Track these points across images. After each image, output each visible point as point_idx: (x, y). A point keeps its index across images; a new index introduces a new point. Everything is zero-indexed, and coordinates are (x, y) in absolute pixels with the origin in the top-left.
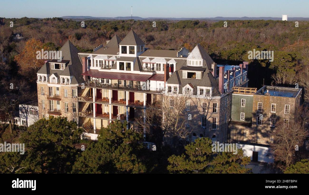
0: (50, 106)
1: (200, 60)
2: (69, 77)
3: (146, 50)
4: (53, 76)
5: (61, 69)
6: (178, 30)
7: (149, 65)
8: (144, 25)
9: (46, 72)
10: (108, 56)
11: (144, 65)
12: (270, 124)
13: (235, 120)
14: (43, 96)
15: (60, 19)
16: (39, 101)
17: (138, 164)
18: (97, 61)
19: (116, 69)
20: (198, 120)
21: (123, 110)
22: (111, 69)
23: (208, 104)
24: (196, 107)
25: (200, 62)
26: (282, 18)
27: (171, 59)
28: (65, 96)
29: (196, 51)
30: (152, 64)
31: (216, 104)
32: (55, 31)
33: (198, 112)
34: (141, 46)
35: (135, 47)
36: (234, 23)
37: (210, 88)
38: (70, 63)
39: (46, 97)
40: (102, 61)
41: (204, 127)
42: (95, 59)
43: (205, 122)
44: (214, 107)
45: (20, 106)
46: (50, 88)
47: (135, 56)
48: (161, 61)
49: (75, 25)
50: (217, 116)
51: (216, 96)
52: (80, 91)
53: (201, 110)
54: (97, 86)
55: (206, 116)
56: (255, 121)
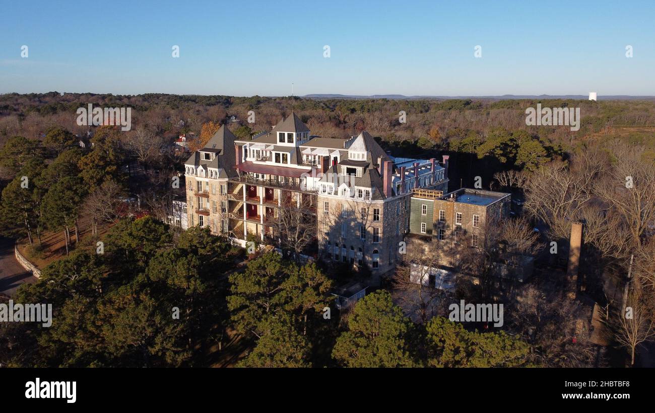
0: (199, 204)
1: (363, 153)
2: (217, 170)
3: (312, 137)
4: (201, 168)
5: (211, 160)
7: (310, 158)
9: (194, 163)
10: (267, 145)
11: (304, 158)
12: (454, 240)
13: (415, 233)
14: (191, 192)
16: (188, 198)
18: (253, 151)
19: (272, 161)
20: (356, 230)
21: (277, 214)
22: (267, 162)
23: (367, 210)
24: (353, 212)
25: (363, 155)
26: (588, 97)
27: (335, 150)
28: (214, 192)
29: (359, 141)
30: (313, 156)
31: (378, 210)
33: (355, 219)
34: (304, 134)
35: (294, 134)
36: (518, 103)
37: (370, 189)
38: (222, 153)
39: (194, 193)
40: (259, 151)
41: (363, 239)
42: (252, 149)
43: (365, 233)
44: (375, 213)
45: (174, 202)
46: (198, 182)
47: (293, 145)
48: (322, 152)
50: (379, 226)
51: (378, 199)
52: (231, 187)
53: (359, 216)
54: (248, 182)
55: (365, 224)
56: (436, 234)
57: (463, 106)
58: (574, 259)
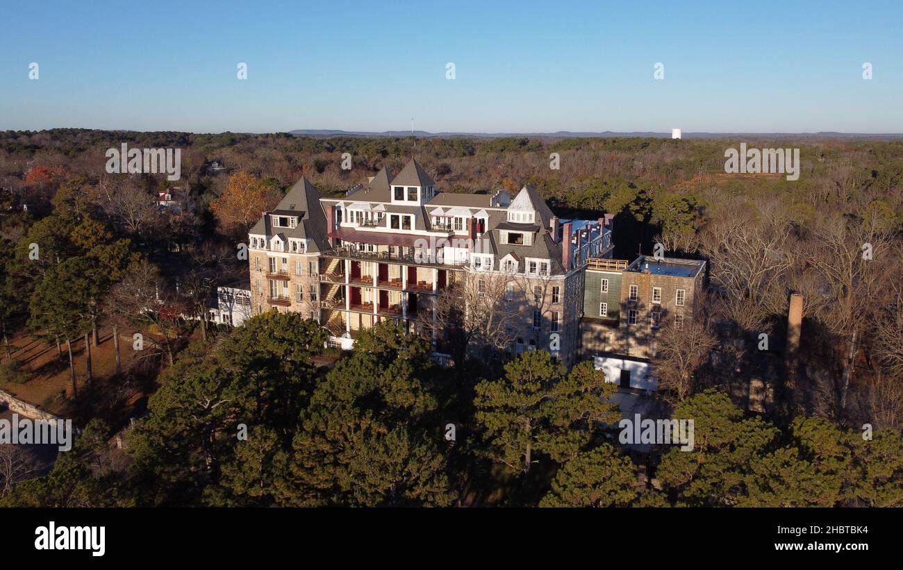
0: (272, 290)
1: (531, 213)
2: (304, 241)
3: (437, 193)
4: (276, 238)
5: (290, 227)
6: (492, 154)
7: (442, 221)
8: (433, 146)
9: (265, 232)
10: (372, 204)
11: (434, 221)
12: (650, 323)
13: (591, 316)
14: (259, 273)
15: (288, 136)
16: (253, 282)
17: (424, 395)
18: (352, 212)
19: (385, 226)
20: (527, 317)
21: (396, 298)
22: (377, 228)
23: (543, 289)
24: (523, 293)
25: (531, 216)
26: (671, 134)
27: (480, 210)
28: (298, 273)
29: (523, 197)
30: (447, 219)
31: (558, 288)
32: (279, 157)
33: (526, 302)
34: (429, 188)
35: (419, 189)
36: (588, 143)
37: (548, 261)
38: (306, 217)
39: (265, 275)
40: (361, 213)
41: (537, 328)
42: (349, 210)
43: (539, 319)
44: (554, 293)
45: (219, 289)
46: (270, 259)
47: (417, 204)
48: (462, 213)
49: (314, 146)
50: (559, 309)
51: (558, 274)
52: (323, 263)
53: (532, 298)
54: (352, 257)
55: (541, 308)
56: (625, 317)
57: (519, 146)
58: (794, 340)
